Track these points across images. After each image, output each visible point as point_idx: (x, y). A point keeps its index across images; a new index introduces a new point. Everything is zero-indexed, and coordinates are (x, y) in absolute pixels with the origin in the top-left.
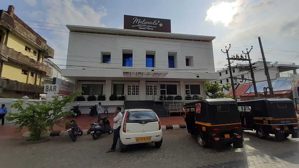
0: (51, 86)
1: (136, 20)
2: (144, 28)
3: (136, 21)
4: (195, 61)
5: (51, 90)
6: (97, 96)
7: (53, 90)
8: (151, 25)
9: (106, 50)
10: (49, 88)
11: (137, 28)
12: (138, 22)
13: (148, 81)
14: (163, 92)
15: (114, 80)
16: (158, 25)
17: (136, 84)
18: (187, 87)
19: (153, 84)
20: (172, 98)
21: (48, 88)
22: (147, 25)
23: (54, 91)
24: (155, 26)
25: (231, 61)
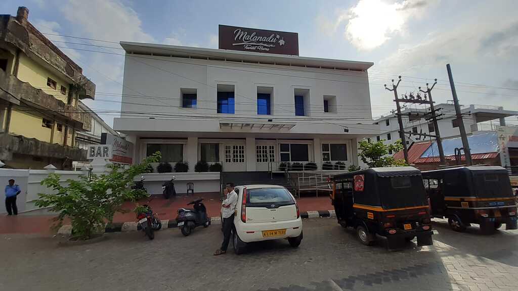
0: (99, 148)
1: (240, 34)
2: (254, 48)
3: (239, 37)
4: (339, 103)
5: (99, 154)
6: (173, 165)
7: (102, 152)
8: (264, 42)
9: (189, 86)
10: (96, 152)
11: (241, 48)
12: (243, 37)
13: (259, 138)
14: (284, 157)
15: (202, 136)
16: (277, 43)
17: (239, 143)
18: (325, 147)
19: (269, 144)
20: (302, 167)
21: (94, 151)
22: (258, 42)
23: (104, 156)
24: (272, 43)
25: (401, 104)
